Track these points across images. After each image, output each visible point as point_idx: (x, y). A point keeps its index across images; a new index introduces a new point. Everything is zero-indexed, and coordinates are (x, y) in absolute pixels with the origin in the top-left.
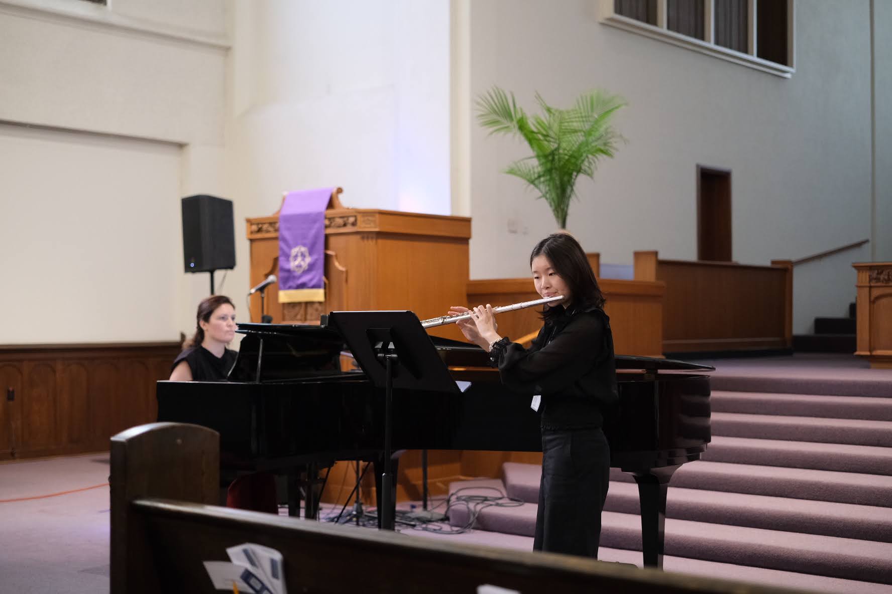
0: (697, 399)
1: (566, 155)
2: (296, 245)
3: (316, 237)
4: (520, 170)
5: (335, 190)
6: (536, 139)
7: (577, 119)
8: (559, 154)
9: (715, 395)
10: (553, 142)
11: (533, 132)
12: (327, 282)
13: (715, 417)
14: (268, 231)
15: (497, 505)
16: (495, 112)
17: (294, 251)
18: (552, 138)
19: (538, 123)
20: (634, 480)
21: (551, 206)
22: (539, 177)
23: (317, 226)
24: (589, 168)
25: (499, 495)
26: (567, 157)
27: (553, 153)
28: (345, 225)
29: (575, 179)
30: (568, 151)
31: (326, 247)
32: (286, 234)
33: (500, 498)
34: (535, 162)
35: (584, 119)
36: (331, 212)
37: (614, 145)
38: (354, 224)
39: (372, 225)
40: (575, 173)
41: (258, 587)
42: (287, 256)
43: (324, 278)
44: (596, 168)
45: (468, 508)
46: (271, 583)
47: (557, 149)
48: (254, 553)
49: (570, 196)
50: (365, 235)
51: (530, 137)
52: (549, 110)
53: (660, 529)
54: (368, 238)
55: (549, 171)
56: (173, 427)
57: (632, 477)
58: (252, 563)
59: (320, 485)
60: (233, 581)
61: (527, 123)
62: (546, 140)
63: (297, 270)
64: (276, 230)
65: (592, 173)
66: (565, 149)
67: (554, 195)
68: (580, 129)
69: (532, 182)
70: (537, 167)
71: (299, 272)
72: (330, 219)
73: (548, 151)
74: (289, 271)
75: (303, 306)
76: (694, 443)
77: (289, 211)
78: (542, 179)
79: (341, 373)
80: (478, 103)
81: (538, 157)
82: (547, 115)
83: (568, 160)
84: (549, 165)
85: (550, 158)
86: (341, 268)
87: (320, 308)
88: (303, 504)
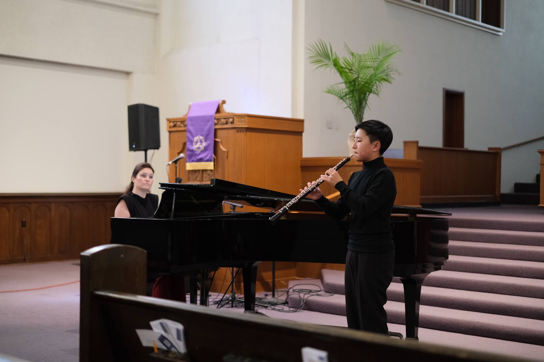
0: (441, 232)
1: (363, 82)
2: (197, 135)
3: (209, 130)
4: (334, 91)
5: (221, 102)
6: (345, 72)
7: (370, 60)
8: (358, 81)
9: (451, 229)
10: (355, 74)
11: (343, 67)
12: (215, 158)
13: (451, 243)
14: (180, 127)
15: (318, 295)
16: (320, 55)
17: (196, 139)
18: (354, 71)
19: (346, 62)
20: (401, 282)
21: (353, 113)
22: (346, 95)
23: (210, 123)
24: (377, 90)
25: (318, 289)
26: (363, 83)
27: (354, 81)
28: (227, 123)
29: (368, 97)
30: (364, 79)
31: (215, 136)
32: (191, 128)
33: (319, 291)
34: (343, 86)
35: (374, 60)
36: (218, 115)
37: (392, 76)
38: (232, 123)
39: (243, 123)
40: (368, 93)
41: (169, 345)
42: (192, 142)
43: (213, 155)
44: (381, 90)
45: (300, 297)
46: (176, 343)
47: (358, 78)
48: (166, 325)
49: (365, 107)
50: (239, 129)
51: (341, 71)
52: (352, 54)
53: (416, 312)
54: (241, 131)
55: (352, 92)
56: (118, 248)
57: (400, 280)
58: (165, 331)
59: (209, 282)
60: (154, 341)
61: (339, 62)
62: (351, 73)
63: (197, 150)
64: (185, 126)
65: (378, 93)
66: (362, 78)
67: (355, 106)
68: (372, 66)
69: (341, 98)
70: (345, 89)
71: (198, 152)
72: (217, 119)
73: (352, 79)
74: (192, 151)
75: (201, 172)
76: (438, 259)
77: (193, 114)
78: (348, 96)
79: (223, 214)
80: (309, 50)
81: (345, 82)
82: (351, 57)
83: (363, 85)
84: (352, 88)
85: (353, 83)
86: (224, 149)
87: (211, 174)
88: (199, 292)
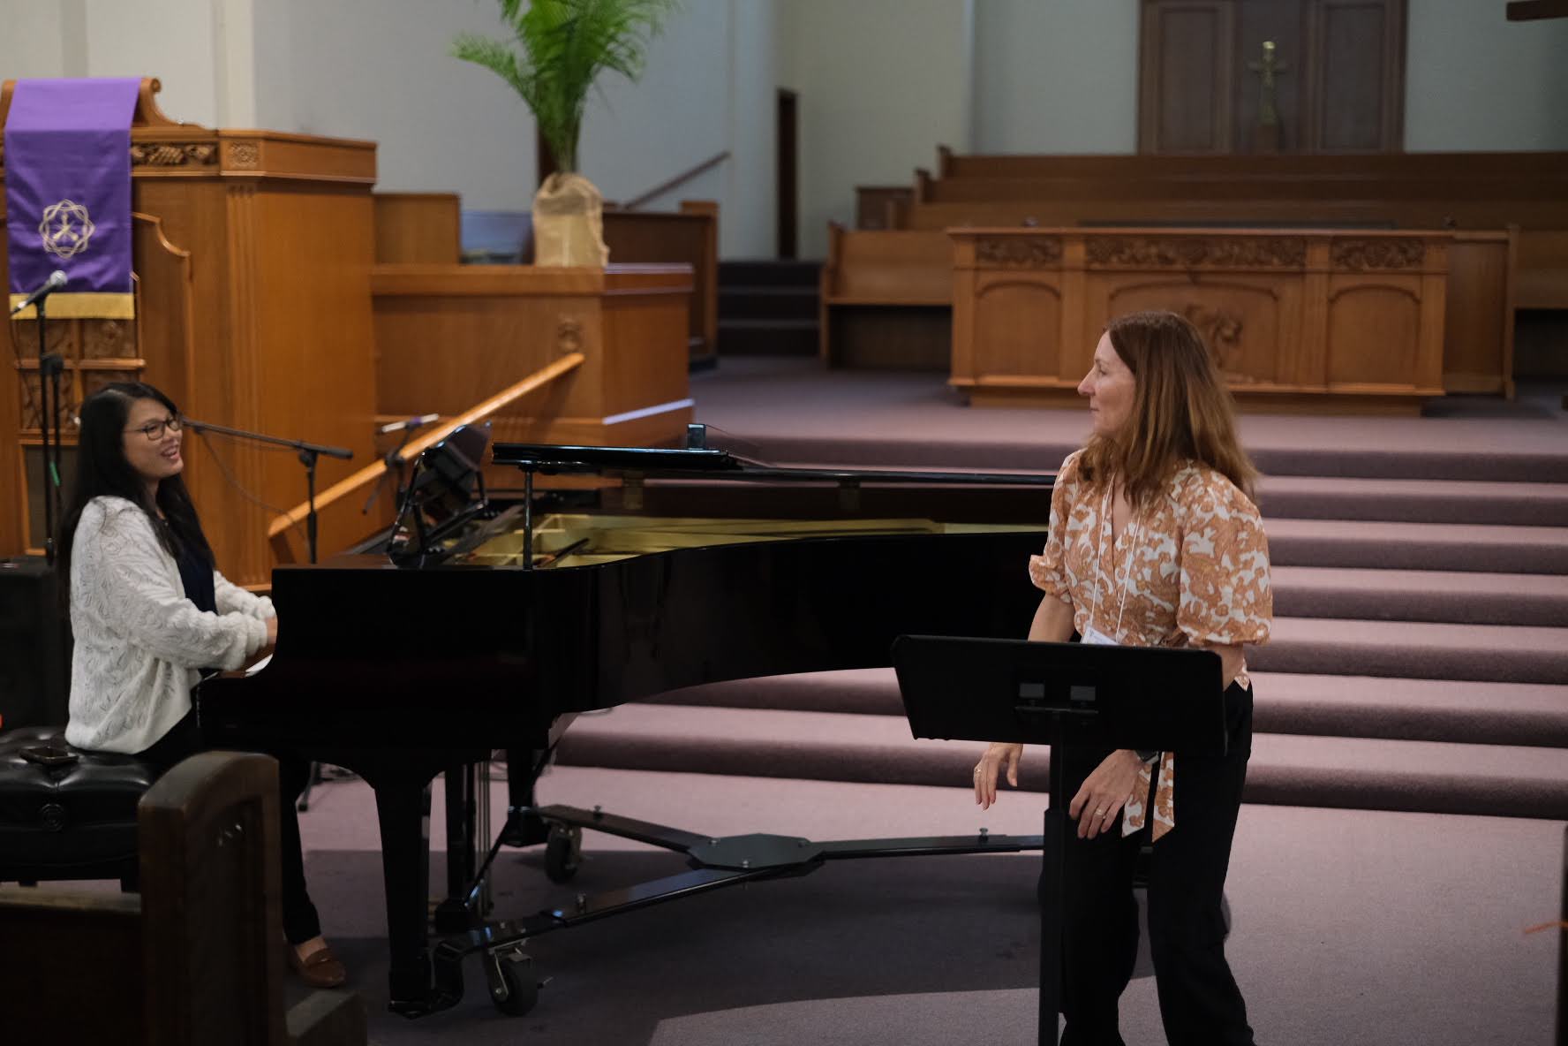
2: (57, 199)
3: (110, 184)
5: (146, 85)
12: (140, 280)
17: (51, 211)
23: (112, 159)
28: (184, 162)
32: (27, 174)
36: (145, 131)
38: (207, 162)
39: (252, 164)
42: (33, 224)
43: (131, 271)
50: (236, 184)
54: (241, 190)
71: (64, 256)
72: (143, 146)
74: (39, 252)
75: (75, 328)
77: (29, 123)
86: (175, 250)
87: (120, 332)
